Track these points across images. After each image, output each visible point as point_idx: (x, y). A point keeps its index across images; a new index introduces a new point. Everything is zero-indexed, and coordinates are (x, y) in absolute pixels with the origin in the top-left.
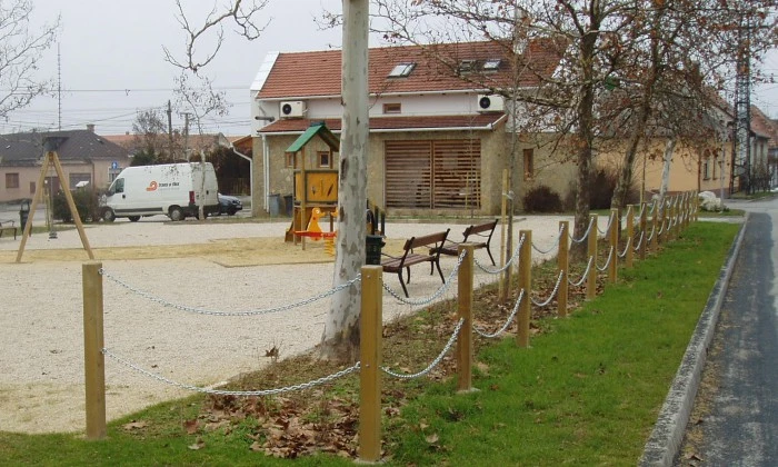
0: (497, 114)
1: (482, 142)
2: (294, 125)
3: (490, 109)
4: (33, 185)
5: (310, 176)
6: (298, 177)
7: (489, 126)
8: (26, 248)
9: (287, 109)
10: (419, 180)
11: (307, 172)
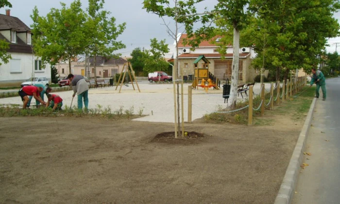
0: (247, 53)
1: (243, 61)
2: (187, 55)
3: (245, 52)
4: (100, 72)
5: (200, 70)
6: (196, 70)
7: (245, 57)
8: (122, 89)
9: (185, 51)
10: (224, 72)
11: (199, 69)
